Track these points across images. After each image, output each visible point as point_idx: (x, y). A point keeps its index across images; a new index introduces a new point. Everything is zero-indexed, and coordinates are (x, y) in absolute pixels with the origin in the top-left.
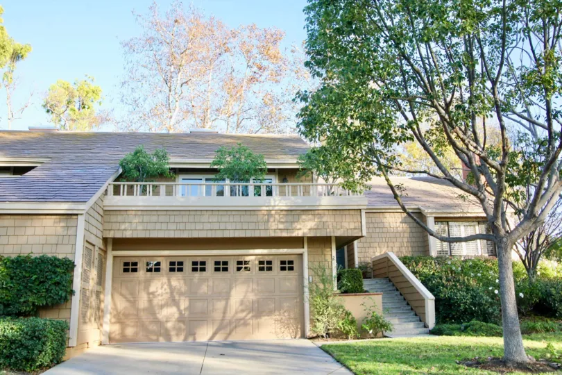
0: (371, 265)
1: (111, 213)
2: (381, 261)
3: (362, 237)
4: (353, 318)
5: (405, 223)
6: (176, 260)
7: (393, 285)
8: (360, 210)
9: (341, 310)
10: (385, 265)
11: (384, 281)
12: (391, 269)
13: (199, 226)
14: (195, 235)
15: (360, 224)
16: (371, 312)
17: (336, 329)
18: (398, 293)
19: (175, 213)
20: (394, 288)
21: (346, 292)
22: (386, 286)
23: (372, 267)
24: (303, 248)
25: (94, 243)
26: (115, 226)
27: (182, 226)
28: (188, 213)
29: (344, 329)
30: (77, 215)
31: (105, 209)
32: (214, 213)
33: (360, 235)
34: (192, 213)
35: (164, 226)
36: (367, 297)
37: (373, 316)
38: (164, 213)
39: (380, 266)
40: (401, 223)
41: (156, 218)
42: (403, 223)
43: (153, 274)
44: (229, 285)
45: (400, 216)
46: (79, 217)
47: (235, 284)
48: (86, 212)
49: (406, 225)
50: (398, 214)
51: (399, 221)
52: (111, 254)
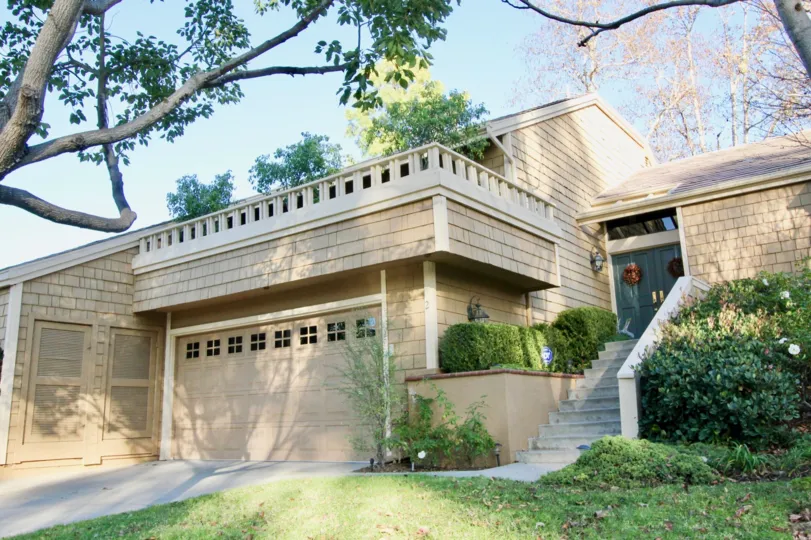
5: (801, 206)
8: (431, 198)
24: (380, 292)
25: (89, 323)
31: (136, 273)
40: (788, 208)
41: (178, 276)
42: (795, 208)
43: (213, 357)
44: (290, 370)
45: (785, 195)
46: (12, 290)
47: (299, 367)
48: (25, 283)
49: (802, 211)
50: (780, 190)
51: (783, 205)
52: (172, 333)
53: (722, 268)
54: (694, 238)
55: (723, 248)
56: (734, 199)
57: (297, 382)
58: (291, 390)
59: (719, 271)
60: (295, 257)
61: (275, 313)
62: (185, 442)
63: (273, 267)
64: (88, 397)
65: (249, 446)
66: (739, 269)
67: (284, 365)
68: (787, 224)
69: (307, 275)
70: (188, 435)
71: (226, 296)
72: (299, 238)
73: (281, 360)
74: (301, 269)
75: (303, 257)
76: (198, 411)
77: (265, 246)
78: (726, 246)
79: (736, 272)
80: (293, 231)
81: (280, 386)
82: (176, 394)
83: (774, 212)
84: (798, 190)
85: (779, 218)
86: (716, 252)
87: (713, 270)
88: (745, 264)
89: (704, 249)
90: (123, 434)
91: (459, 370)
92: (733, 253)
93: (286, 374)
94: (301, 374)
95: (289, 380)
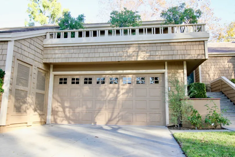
0: (210, 86)
1: (48, 49)
2: (216, 83)
3: (205, 60)
4: (199, 114)
5: (231, 62)
6: (88, 77)
7: (225, 96)
8: (204, 41)
9: (190, 109)
10: (220, 84)
11: (219, 94)
12: (224, 86)
13: (97, 55)
14: (95, 60)
15: (203, 50)
16: (212, 111)
17: (186, 121)
18: (229, 100)
19: (83, 47)
20: (226, 97)
21: (193, 97)
22: (220, 96)
23: (210, 87)
24: (165, 69)
25: (32, 64)
26: (49, 56)
27: (86, 55)
28: (90, 47)
29: (192, 122)
30: (7, 41)
31: (45, 46)
32: (106, 46)
33: (204, 58)
34: (93, 47)
35: (77, 56)
36: (209, 101)
37: (214, 114)
38: (77, 48)
39: (216, 85)
40: (228, 62)
41: (72, 51)
42: (229, 62)
43: (75, 85)
44: (118, 92)
45: (227, 59)
46: (9, 43)
47: (122, 92)
48: (15, 41)
49: (231, 63)
50: (226, 57)
51: (226, 61)
52: (52, 73)
53: (210, 75)
54: (203, 66)
55: (210, 70)
56: (214, 57)
57: (121, 97)
58: (118, 99)
59: (209, 76)
60: (140, 52)
61: (113, 71)
62: (59, 117)
63: (128, 54)
64: (31, 96)
65: (96, 119)
66: (214, 76)
67: (115, 90)
68: (227, 66)
69: (146, 59)
70: (61, 114)
71: (102, 62)
72: (142, 45)
73: (113, 88)
74: (142, 57)
75: (144, 52)
76: (66, 104)
77: (124, 46)
78: (211, 69)
79: (213, 77)
80: (140, 42)
81: (112, 98)
82: (53, 97)
83: (224, 63)
84: (230, 58)
85: (225, 64)
86: (208, 71)
87: (208, 75)
88: (216, 75)
89: (205, 69)
90: (38, 113)
91: (198, 97)
92: (213, 71)
93: (116, 93)
94: (123, 94)
95: (117, 96)
